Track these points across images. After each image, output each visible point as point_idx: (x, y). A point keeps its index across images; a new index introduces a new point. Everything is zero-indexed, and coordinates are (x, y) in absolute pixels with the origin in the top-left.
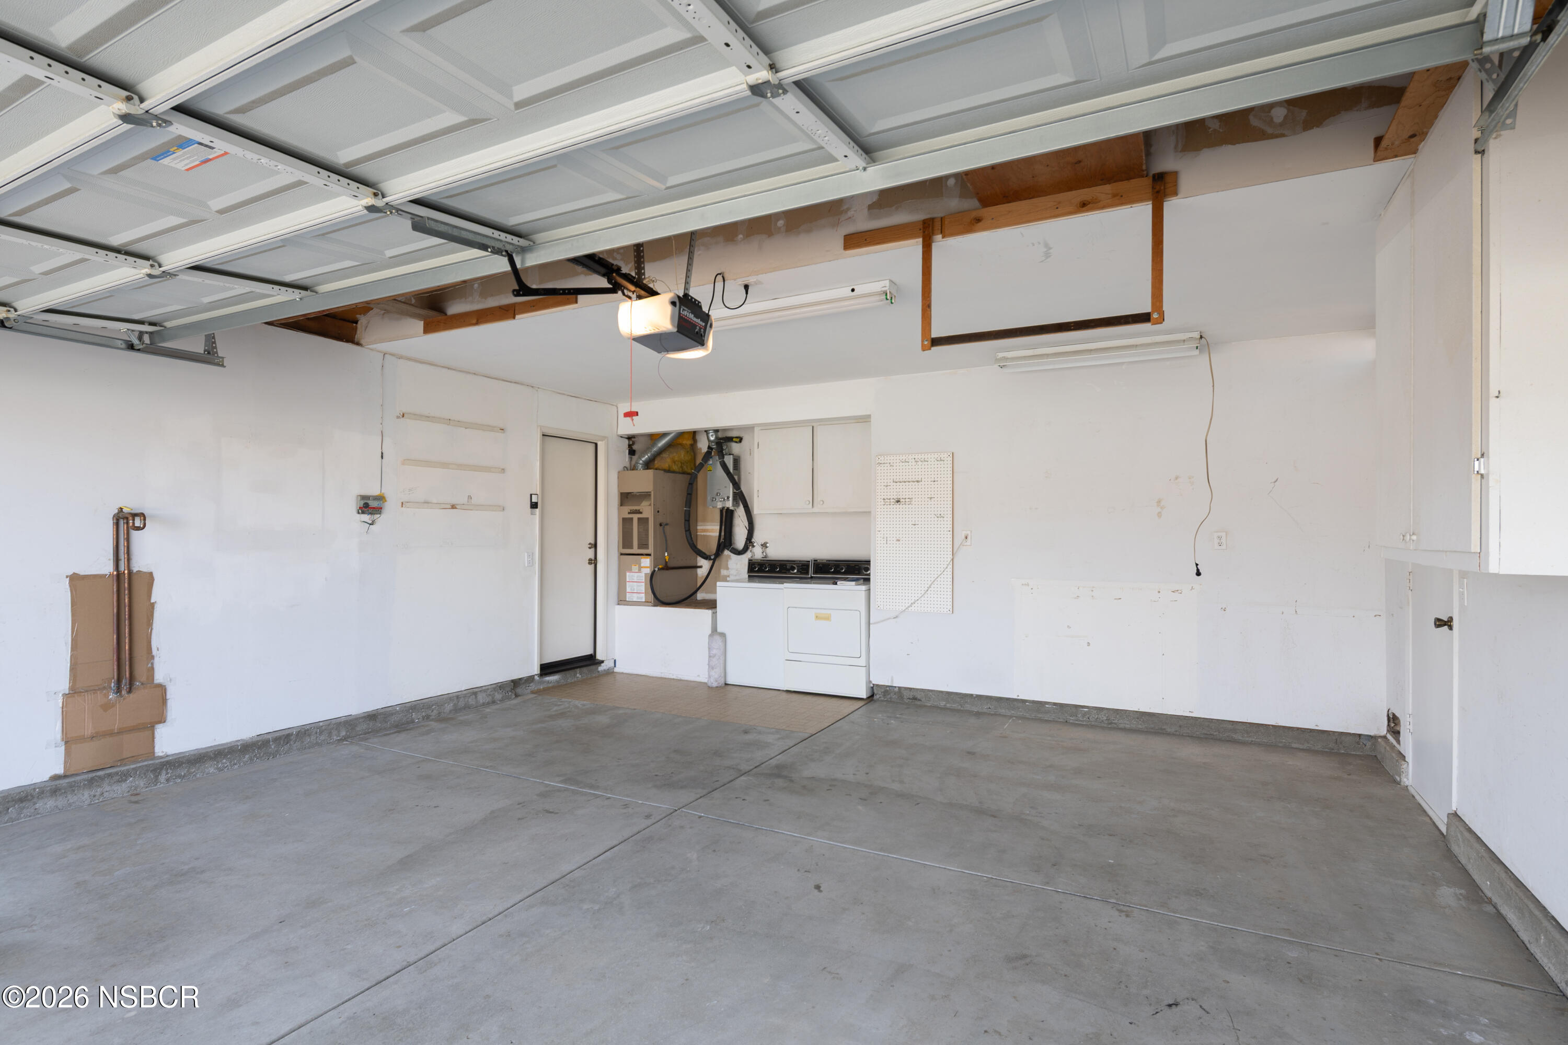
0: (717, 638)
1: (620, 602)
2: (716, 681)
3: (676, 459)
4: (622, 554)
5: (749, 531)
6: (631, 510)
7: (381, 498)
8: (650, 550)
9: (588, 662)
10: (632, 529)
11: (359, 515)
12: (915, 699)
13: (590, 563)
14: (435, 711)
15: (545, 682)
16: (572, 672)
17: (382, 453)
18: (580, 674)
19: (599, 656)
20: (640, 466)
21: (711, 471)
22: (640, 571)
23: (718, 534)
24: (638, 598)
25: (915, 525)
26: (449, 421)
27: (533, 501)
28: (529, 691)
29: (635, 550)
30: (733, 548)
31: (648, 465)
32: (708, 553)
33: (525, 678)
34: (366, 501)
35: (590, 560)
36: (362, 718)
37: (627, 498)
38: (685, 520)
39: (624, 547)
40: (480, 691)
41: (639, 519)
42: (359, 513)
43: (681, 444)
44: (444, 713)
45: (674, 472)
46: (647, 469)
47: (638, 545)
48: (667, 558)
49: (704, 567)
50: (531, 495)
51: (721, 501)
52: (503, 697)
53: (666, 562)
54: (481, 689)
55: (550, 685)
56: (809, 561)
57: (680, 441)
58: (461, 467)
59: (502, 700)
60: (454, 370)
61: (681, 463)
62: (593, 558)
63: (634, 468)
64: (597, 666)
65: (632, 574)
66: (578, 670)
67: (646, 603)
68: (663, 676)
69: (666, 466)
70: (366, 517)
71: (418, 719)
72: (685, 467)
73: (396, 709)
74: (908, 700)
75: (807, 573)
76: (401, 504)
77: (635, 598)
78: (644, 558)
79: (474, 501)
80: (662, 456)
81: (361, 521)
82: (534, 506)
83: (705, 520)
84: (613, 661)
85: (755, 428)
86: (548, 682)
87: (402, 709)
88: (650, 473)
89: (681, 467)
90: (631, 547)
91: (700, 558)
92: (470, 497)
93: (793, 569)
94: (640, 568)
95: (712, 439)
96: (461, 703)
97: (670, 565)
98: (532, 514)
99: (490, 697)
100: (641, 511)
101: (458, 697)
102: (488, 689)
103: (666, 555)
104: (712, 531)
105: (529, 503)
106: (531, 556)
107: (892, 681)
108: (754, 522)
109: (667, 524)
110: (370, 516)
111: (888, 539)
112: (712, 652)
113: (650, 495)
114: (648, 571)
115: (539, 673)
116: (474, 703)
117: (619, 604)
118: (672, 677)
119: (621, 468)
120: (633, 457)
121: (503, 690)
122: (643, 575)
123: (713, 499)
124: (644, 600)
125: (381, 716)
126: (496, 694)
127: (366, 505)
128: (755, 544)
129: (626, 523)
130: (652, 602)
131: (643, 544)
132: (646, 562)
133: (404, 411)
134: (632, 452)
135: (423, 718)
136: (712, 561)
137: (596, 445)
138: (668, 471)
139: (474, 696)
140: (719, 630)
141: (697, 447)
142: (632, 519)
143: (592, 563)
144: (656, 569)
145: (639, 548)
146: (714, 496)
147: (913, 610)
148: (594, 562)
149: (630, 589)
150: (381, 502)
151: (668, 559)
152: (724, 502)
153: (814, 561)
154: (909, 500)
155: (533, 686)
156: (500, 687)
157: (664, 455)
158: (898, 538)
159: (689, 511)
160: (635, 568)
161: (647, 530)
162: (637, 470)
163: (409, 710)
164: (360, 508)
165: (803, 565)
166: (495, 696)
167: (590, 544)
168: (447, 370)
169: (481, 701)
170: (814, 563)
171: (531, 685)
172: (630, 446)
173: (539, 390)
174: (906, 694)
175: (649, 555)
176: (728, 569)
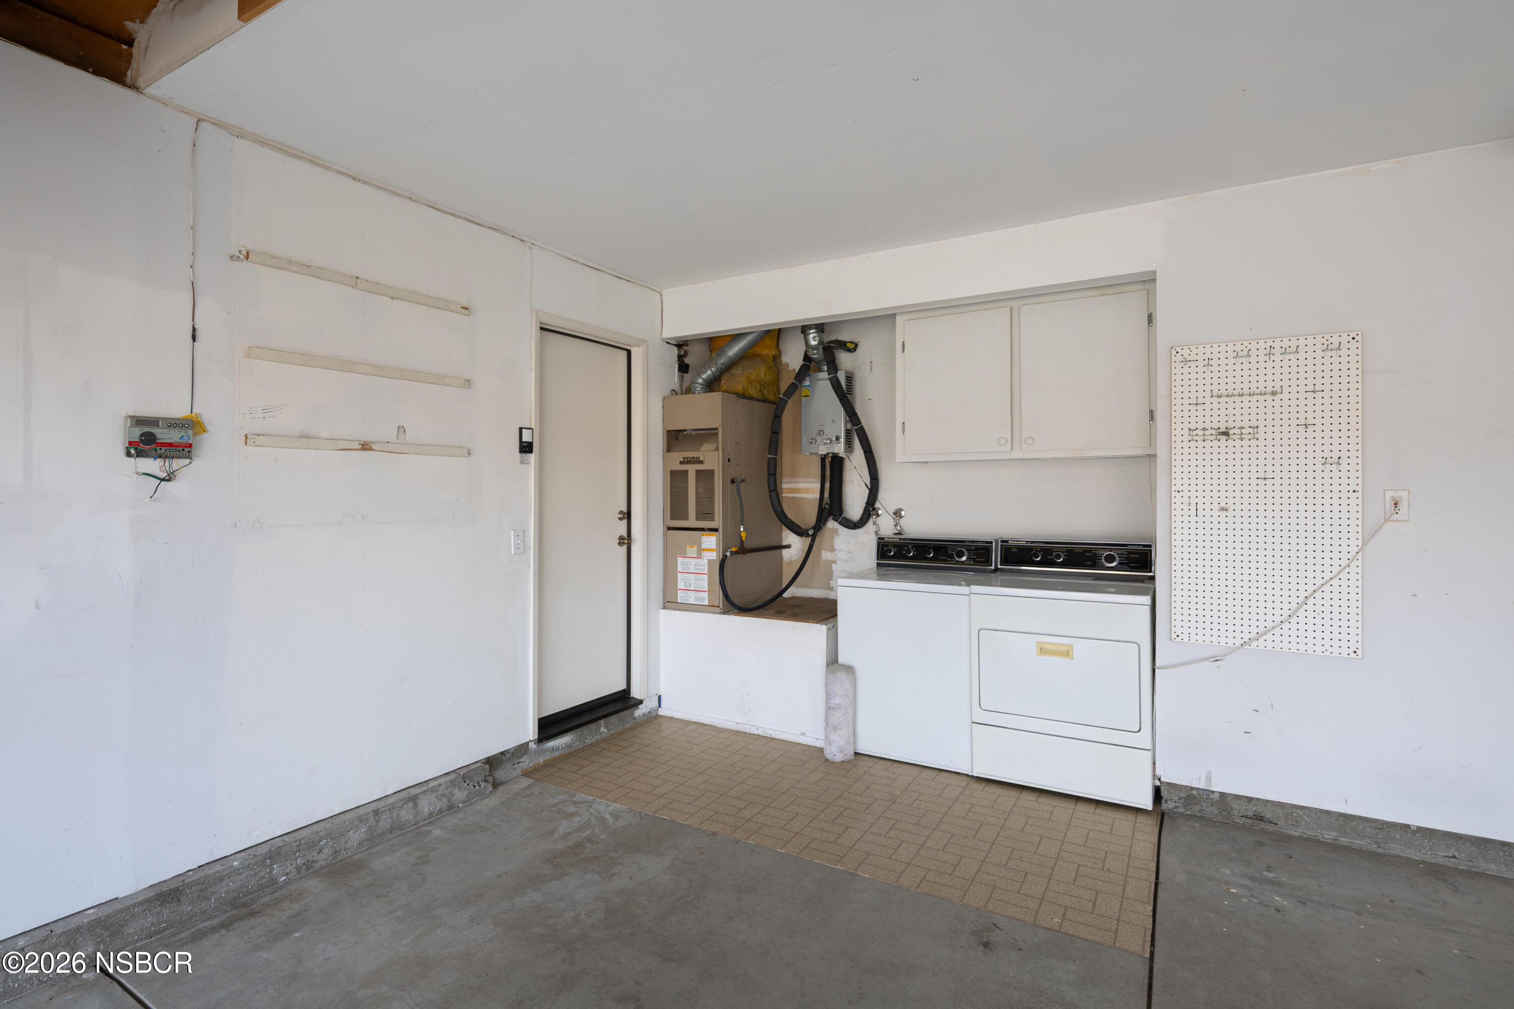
0: (842, 675)
1: (668, 605)
2: (842, 751)
3: (753, 377)
4: (669, 528)
5: (870, 490)
6: (684, 458)
7: (192, 424)
8: (717, 523)
9: (618, 706)
10: (686, 488)
11: (132, 459)
12: (1259, 818)
13: (620, 544)
14: (326, 851)
15: (548, 750)
16: (592, 727)
17: (194, 329)
18: (607, 728)
19: (635, 693)
20: (699, 388)
21: (808, 396)
22: (699, 557)
23: (818, 496)
24: (697, 599)
25: (1265, 479)
26: (355, 281)
27: (524, 440)
28: (518, 772)
29: (692, 522)
30: (845, 519)
31: (711, 385)
32: (803, 527)
33: (512, 750)
34: (146, 429)
35: (621, 538)
36: (140, 904)
37: (678, 439)
38: (769, 474)
39: (673, 517)
40: (424, 792)
41: (698, 472)
42: (129, 454)
43: (758, 355)
44: (345, 849)
45: (751, 398)
46: (710, 391)
47: (697, 513)
48: (743, 535)
49: (793, 547)
50: (521, 429)
51: (825, 444)
52: (469, 794)
53: (742, 542)
54: (424, 788)
55: (556, 754)
56: (991, 543)
57: (758, 350)
58: (380, 370)
59: (468, 801)
60: (365, 183)
61: (760, 384)
62: (625, 534)
63: (689, 391)
64: (632, 709)
65: (687, 560)
66: (602, 722)
67: (710, 608)
68: (740, 728)
69: (739, 388)
70: (153, 465)
71: (287, 874)
72: (765, 392)
73: (232, 866)
74: (1244, 819)
75: (988, 562)
76: (244, 438)
77: (692, 599)
78: (706, 535)
79: (409, 437)
80: (731, 371)
81: (137, 473)
82: (526, 448)
83: (794, 475)
84: (657, 697)
85: (898, 318)
86: (553, 749)
87: (247, 863)
88: (716, 398)
89: (761, 391)
90: (685, 517)
91: (789, 531)
92: (401, 429)
93: (961, 555)
94: (700, 550)
95: (813, 343)
96: (385, 823)
97: (747, 545)
98: (522, 463)
99: (445, 800)
100: (701, 459)
101: (376, 812)
102: (440, 785)
103: (742, 530)
104: (807, 491)
105: (518, 443)
106: (521, 537)
107: (1209, 779)
108: (879, 477)
109: (743, 481)
110: (159, 462)
111: (1200, 507)
112: (833, 701)
113: (717, 434)
114: (713, 556)
115: (536, 737)
116: (411, 817)
117: (664, 608)
118: (757, 732)
119: (667, 392)
120: (685, 375)
121: (470, 780)
122: (706, 562)
123: (813, 441)
124: (707, 604)
125: (194, 889)
126: (456, 791)
127: (148, 438)
128: (880, 512)
129: (676, 479)
130: (721, 607)
131: (705, 513)
132: (710, 541)
133: (250, 247)
134: (683, 368)
135: (299, 869)
136: (809, 539)
137: (629, 353)
138: (743, 396)
139: (411, 804)
140: (841, 660)
141: (782, 361)
142: (685, 473)
143: (624, 543)
144: (728, 554)
145: (698, 519)
146: (814, 436)
147: (1261, 647)
148: (626, 541)
149: (683, 584)
150: (190, 432)
151: (746, 537)
152: (831, 445)
153: (1002, 541)
154: (1251, 430)
155: (526, 762)
156: (463, 776)
157: (736, 371)
158: (1223, 505)
159: (775, 459)
160: (692, 551)
161: (712, 490)
162: (694, 393)
163: (264, 861)
164: (130, 443)
165: (978, 549)
166: (453, 795)
167: (621, 512)
168: (349, 181)
169: (426, 811)
170: (1002, 546)
171: (522, 760)
172: (680, 358)
173: (533, 247)
174: (1238, 808)
175: (716, 530)
176: (833, 550)
